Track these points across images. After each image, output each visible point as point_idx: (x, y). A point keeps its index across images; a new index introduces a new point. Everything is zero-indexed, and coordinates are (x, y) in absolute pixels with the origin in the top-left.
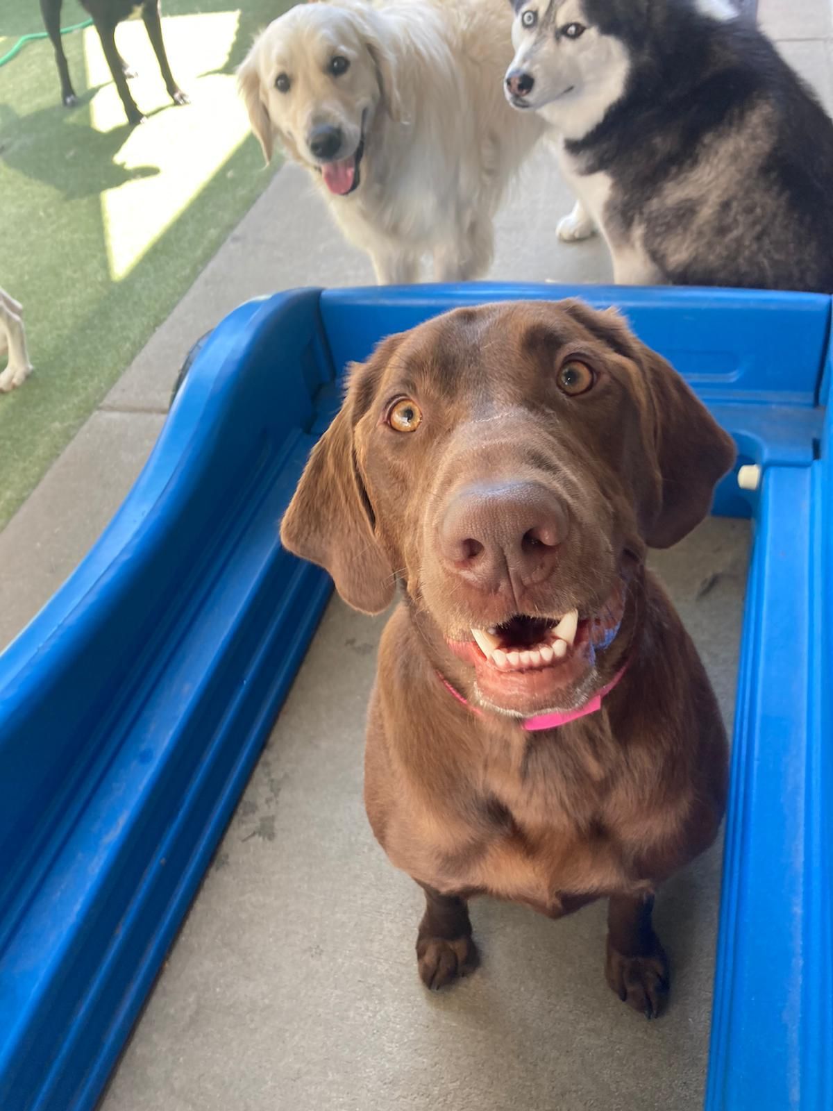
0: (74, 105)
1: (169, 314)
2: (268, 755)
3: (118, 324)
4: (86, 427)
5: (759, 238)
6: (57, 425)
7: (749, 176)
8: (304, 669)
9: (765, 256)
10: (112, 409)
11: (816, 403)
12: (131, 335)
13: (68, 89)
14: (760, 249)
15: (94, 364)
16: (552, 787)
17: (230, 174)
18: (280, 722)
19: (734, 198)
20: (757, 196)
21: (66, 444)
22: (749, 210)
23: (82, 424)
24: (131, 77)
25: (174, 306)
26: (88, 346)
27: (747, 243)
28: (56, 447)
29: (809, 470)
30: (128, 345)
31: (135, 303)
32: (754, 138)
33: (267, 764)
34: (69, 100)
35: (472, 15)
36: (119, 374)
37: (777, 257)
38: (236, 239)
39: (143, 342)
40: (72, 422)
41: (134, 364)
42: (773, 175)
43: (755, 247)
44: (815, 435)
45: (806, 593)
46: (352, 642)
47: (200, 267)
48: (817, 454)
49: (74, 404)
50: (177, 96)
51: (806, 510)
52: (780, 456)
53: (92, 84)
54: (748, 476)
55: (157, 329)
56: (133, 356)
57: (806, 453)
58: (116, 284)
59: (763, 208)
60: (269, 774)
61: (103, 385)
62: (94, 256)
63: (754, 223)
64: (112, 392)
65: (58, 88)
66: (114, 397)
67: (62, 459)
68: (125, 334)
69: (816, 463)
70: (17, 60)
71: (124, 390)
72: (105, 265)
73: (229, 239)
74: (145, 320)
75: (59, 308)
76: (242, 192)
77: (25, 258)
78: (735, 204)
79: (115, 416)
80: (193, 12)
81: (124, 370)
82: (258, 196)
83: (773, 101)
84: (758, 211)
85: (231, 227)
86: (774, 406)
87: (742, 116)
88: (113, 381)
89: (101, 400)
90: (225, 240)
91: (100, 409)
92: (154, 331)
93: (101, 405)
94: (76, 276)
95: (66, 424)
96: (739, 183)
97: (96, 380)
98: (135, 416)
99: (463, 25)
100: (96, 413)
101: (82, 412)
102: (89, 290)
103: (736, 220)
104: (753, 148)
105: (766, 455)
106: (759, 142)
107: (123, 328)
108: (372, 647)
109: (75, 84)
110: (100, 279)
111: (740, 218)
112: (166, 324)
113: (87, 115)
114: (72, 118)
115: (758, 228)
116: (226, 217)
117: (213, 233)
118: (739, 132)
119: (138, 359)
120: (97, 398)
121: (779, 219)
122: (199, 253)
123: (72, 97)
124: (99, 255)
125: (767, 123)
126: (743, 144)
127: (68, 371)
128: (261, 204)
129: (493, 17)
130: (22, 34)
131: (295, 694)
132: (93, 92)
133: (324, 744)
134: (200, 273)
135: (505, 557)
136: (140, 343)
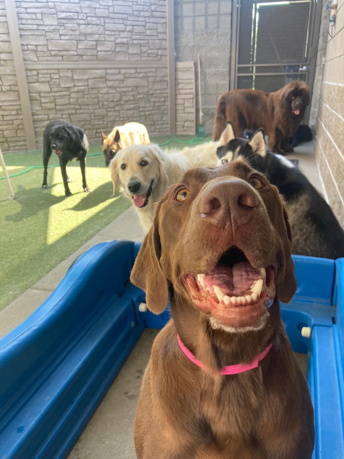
0: (46, 188)
1: (68, 257)
2: (79, 445)
3: (46, 259)
4: (24, 294)
5: (305, 240)
6: (11, 292)
7: (300, 217)
8: (102, 404)
9: (308, 247)
10: (36, 289)
11: (332, 304)
12: (51, 264)
13: (45, 183)
14: (306, 244)
15: (33, 272)
16: (232, 409)
17: (101, 214)
18: (87, 429)
19: (295, 225)
20: (304, 225)
21: (13, 300)
22: (301, 230)
23: (22, 293)
24: (69, 182)
25: (71, 254)
26: (32, 265)
27: (301, 242)
28: (9, 301)
29: (332, 328)
30: (49, 266)
31: (55, 252)
32: (302, 205)
33: (77, 450)
34: (44, 186)
35: (198, 159)
36: (42, 276)
37: (312, 248)
38: (100, 235)
39: (55, 266)
40: (18, 292)
41: (50, 273)
42: (310, 218)
43: (304, 243)
44: (332, 315)
45: (336, 378)
46: (126, 393)
47: (84, 243)
48: (334, 322)
49: (21, 286)
50: (86, 189)
51: (332, 344)
52: (319, 322)
53: (55, 182)
54: (306, 331)
55: (62, 262)
56: (50, 271)
57: (329, 322)
58: (48, 245)
59: (306, 229)
60: (77, 455)
61: (35, 279)
62: (42, 235)
63: (303, 235)
64: (38, 282)
65: (42, 182)
66: (39, 284)
67: (10, 306)
68: (48, 262)
69: (334, 325)
70: (28, 173)
71: (43, 282)
72: (45, 238)
73: (97, 235)
74: (58, 258)
75: (23, 251)
76: (105, 220)
77: (14, 233)
78: (296, 227)
79: (38, 291)
80: (96, 166)
81: (45, 275)
82: (111, 222)
83: (308, 194)
84: (305, 230)
85: (99, 231)
86: (315, 304)
87: (297, 198)
88: (39, 278)
89: (33, 285)
90: (95, 235)
91: (31, 288)
92: (61, 262)
93: (32, 287)
94: (32, 241)
95: (15, 293)
96: (297, 220)
97: (32, 278)
98: (45, 292)
99: (196, 162)
100: (29, 289)
101: (23, 288)
102: (37, 246)
103: (296, 233)
104: (302, 208)
105: (313, 322)
106: (304, 207)
107: (48, 260)
108: (136, 396)
109: (48, 182)
110: (42, 243)
111: (298, 232)
112: (66, 260)
113: (50, 191)
114: (45, 192)
115: (305, 236)
116: (97, 227)
117: (91, 232)
118: (296, 202)
119: (51, 271)
120: (31, 284)
121: (312, 234)
122: (84, 238)
123: (46, 185)
124: (44, 235)
125: (306, 200)
126: (298, 207)
127: (21, 273)
128: (112, 224)
129: (206, 161)
130: (31, 166)
131: (97, 415)
132: (54, 185)
133: (107, 442)
134: (84, 244)
135: (230, 208)
136: (54, 266)
